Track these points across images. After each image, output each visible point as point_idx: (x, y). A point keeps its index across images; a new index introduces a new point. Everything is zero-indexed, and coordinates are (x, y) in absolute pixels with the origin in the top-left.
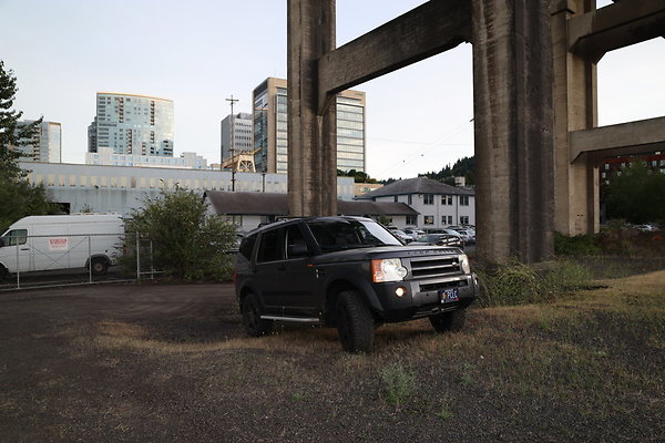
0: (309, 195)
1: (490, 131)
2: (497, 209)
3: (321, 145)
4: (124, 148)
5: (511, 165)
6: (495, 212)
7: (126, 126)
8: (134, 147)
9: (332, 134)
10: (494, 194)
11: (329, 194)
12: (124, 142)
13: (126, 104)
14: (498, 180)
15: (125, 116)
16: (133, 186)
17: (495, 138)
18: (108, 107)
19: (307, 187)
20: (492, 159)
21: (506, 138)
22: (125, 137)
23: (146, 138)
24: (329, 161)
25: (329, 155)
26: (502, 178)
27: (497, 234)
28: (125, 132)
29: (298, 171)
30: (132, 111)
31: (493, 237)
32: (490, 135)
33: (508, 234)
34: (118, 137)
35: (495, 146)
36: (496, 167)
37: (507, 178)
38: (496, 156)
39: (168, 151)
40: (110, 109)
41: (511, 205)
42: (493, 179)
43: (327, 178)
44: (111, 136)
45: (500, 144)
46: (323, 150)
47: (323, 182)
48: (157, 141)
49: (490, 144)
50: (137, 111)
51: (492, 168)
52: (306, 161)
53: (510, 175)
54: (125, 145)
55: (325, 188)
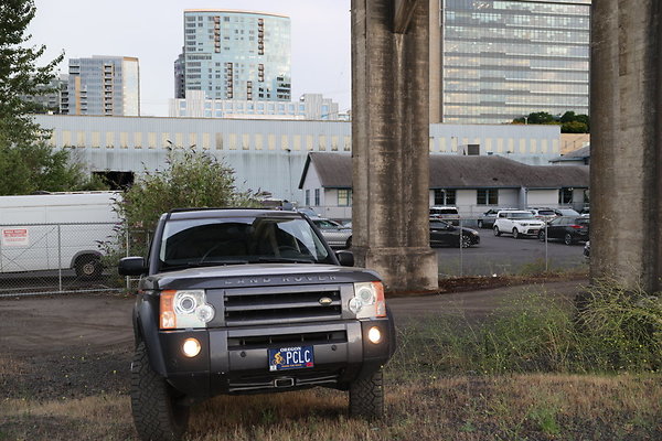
0: (379, 163)
1: (615, 43)
2: (623, 189)
3: (400, 81)
4: (222, 91)
5: (647, 105)
6: (620, 193)
7: (224, 57)
8: (236, 89)
9: (421, 62)
10: (618, 161)
11: (415, 161)
12: (222, 82)
13: (224, 25)
14: (626, 134)
15: (223, 43)
16: (220, 147)
17: (623, 56)
18: (199, 31)
19: (376, 150)
20: (617, 97)
21: (640, 56)
22: (222, 73)
23: (253, 76)
24: (416, 108)
25: (416, 97)
26: (632, 130)
27: (624, 235)
28: (222, 67)
29: (363, 124)
30: (233, 35)
31: (616, 240)
32: (614, 51)
33: (640, 235)
34: (214, 73)
35: (623, 72)
36: (623, 110)
37: (640, 130)
38: (624, 90)
39: (284, 90)
40: (202, 34)
41: (645, 181)
42: (617, 133)
43: (411, 136)
44: (204, 73)
45: (631, 67)
46: (405, 89)
47: (404, 140)
48: (268, 78)
49: (615, 68)
50: (239, 34)
51: (617, 114)
52: (374, 109)
53: (647, 123)
54: (223, 85)
55: (407, 151)
